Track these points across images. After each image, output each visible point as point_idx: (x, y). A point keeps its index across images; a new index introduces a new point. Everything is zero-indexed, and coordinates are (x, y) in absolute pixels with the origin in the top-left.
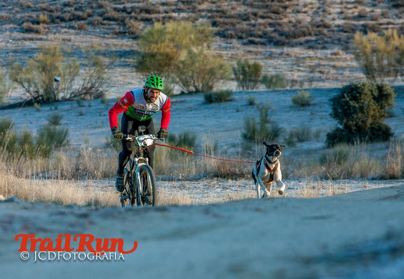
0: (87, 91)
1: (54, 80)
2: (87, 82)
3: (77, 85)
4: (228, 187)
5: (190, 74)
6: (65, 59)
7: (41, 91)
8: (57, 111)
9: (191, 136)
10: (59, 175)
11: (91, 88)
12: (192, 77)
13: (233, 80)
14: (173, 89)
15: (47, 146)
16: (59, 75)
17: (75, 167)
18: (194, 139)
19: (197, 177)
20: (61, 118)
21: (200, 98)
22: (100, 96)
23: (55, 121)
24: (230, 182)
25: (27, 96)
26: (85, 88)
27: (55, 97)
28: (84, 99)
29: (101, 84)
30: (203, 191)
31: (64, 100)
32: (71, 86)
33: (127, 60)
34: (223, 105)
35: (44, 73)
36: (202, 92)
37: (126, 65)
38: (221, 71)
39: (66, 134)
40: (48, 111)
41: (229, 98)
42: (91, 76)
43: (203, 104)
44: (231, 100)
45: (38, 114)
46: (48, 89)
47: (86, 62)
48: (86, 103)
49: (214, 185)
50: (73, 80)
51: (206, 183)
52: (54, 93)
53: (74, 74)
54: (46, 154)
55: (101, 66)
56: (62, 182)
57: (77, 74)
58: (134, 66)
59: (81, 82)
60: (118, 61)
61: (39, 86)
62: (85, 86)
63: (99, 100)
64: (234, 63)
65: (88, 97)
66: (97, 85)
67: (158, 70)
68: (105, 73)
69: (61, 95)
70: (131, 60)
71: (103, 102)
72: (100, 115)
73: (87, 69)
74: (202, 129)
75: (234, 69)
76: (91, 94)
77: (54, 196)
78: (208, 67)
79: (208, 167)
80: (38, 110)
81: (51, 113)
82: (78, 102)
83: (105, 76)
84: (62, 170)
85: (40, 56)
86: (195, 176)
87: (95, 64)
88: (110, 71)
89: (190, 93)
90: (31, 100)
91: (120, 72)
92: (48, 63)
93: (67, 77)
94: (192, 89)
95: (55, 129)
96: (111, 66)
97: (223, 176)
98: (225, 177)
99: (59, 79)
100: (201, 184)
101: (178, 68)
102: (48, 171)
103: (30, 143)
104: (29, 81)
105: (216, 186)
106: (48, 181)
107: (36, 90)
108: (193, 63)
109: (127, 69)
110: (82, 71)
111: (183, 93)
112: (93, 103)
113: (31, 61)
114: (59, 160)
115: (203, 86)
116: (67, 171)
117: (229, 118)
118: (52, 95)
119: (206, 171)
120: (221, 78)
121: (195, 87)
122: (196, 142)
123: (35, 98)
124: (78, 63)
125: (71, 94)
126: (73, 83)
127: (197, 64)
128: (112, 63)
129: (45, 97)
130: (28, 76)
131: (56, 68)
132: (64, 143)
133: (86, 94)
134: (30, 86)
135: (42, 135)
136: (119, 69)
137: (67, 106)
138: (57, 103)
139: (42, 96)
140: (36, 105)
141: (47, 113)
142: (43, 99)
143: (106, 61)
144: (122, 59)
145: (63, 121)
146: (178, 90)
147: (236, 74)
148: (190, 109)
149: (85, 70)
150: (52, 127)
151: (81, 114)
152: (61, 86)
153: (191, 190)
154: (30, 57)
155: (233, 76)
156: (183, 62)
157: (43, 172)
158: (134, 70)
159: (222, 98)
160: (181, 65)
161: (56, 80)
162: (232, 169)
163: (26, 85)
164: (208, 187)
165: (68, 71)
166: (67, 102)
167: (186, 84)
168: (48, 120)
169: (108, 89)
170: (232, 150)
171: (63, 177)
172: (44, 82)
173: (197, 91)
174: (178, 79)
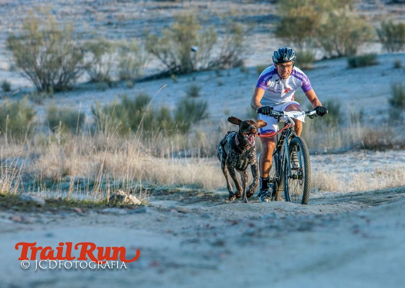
0: (226, 60)
1: (190, 50)
2: (225, 50)
3: (216, 53)
4: (375, 160)
5: (332, 37)
6: (202, 27)
7: (178, 62)
8: (194, 83)
9: (335, 104)
10: (199, 152)
11: (230, 56)
12: (334, 41)
13: (377, 41)
14: (315, 54)
15: (185, 122)
16: (197, 44)
17: (214, 144)
18: (338, 107)
19: (343, 150)
20: (200, 89)
21: (344, 63)
22: (239, 64)
23: (194, 93)
24: (378, 154)
25: (164, 68)
26: (224, 57)
27: (192, 67)
28: (222, 69)
29: (240, 52)
30: (350, 164)
31: (202, 70)
32: (209, 55)
33: (266, 25)
34: (368, 69)
35: (180, 43)
36: (345, 56)
37: (265, 31)
38: (365, 34)
39: (205, 106)
40: (186, 82)
41: (373, 62)
42: (230, 43)
43: (348, 69)
44: (376, 64)
45: (175, 86)
46: (185, 59)
47: (223, 29)
48: (224, 73)
49: (362, 157)
50: (210, 48)
51: (352, 156)
52: (191, 63)
53: (212, 42)
54: (185, 130)
55: (239, 33)
56: (201, 160)
57: (214, 42)
58: (274, 32)
59: (219, 51)
60: (256, 27)
61: (176, 56)
62: (224, 54)
63: (238, 70)
64: (378, 25)
65: (227, 66)
66: (235, 53)
67: (298, 35)
68: (244, 40)
69: (199, 65)
70: (270, 26)
71: (243, 71)
72: (240, 85)
73: (225, 36)
74: (346, 95)
75: (378, 31)
76: (230, 63)
77: (194, 177)
78: (351, 30)
79: (354, 139)
80: (175, 82)
81: (189, 84)
82: (217, 72)
83: (244, 43)
84: (202, 148)
85: (175, 25)
86: (341, 149)
87: (233, 31)
88: (249, 37)
89: (333, 58)
90: (168, 72)
91: (259, 38)
92: (184, 32)
93: (204, 46)
94: (335, 53)
95: (193, 101)
96: (249, 32)
97: (371, 147)
98: (372, 149)
99: (196, 48)
100: (347, 157)
101: (319, 32)
102: (187, 149)
103: (168, 119)
104: (165, 52)
105: (364, 159)
106: (186, 160)
107: (173, 60)
108: (335, 26)
109: (266, 35)
110: (219, 39)
111: (325, 59)
112: (232, 72)
113: (166, 31)
114: (198, 136)
115: (346, 50)
116: (207, 148)
117: (375, 82)
118: (189, 66)
119: (352, 143)
120: (365, 41)
121: (338, 51)
122: (341, 110)
123: (173, 70)
124: (216, 30)
125: (210, 63)
126: (211, 51)
127: (339, 28)
128: (250, 30)
129: (183, 68)
130: (164, 47)
131: (193, 37)
132: (203, 116)
133: (225, 63)
134: (166, 57)
135: (180, 109)
136: (258, 36)
137: (204, 77)
138: (195, 74)
139: (179, 67)
140: (173, 76)
141: (185, 85)
142: (180, 70)
143: (244, 27)
144: (261, 25)
145: (201, 93)
146: (320, 55)
147: (380, 35)
148: (333, 75)
149: (223, 37)
150: (191, 100)
151: (220, 84)
152: (199, 56)
153: (337, 165)
154: (166, 27)
155: (377, 38)
156: (324, 26)
157: (182, 150)
158: (274, 35)
159: (366, 62)
160: (322, 30)
161: (193, 50)
162: (380, 140)
163: (162, 56)
164: (355, 160)
165: (205, 39)
166: (205, 72)
167: (328, 48)
168: (186, 91)
169: (247, 56)
170: (379, 117)
171: (203, 155)
172: (181, 52)
173: (340, 56)
174: (319, 44)
